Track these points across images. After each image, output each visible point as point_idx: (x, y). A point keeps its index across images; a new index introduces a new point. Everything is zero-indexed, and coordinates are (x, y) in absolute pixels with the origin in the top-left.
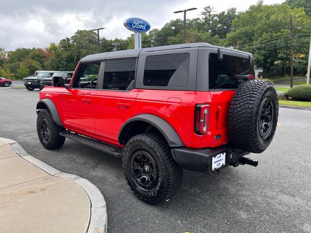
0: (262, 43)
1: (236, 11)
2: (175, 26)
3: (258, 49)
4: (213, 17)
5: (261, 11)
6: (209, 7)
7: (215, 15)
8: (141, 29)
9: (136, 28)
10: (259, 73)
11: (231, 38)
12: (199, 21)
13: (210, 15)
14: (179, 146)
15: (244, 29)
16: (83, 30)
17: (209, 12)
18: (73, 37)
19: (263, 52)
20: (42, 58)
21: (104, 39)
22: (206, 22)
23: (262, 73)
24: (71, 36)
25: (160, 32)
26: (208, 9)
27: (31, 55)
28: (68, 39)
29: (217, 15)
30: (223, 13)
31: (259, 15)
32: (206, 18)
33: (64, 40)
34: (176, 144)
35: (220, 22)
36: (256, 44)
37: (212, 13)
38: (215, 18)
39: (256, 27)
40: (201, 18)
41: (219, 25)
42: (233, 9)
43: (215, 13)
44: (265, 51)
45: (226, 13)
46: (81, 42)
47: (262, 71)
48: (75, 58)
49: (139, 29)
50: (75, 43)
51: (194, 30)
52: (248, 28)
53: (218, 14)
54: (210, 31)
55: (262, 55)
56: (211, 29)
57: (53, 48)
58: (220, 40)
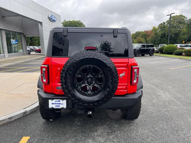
20: (146, 36)
24: (166, 21)
27: (141, 35)
28: (164, 23)
33: (161, 24)
48: (167, 34)
50: (168, 25)
57: (154, 29)
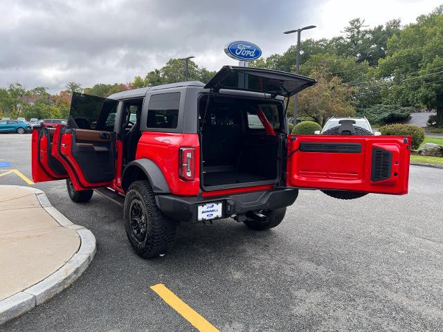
0: (432, 72)
1: (400, 24)
2: (303, 49)
3: (427, 81)
4: (364, 35)
5: (434, 24)
6: (358, 20)
7: (366, 32)
8: (249, 56)
9: (240, 55)
10: (430, 116)
11: (385, 64)
12: (342, 41)
13: (359, 32)
14: (164, 192)
15: (405, 52)
16: (177, 59)
17: (358, 28)
18: (164, 68)
19: (434, 85)
21: (204, 71)
22: (353, 41)
23: (435, 116)
25: (282, 58)
26: (355, 24)
28: (158, 72)
29: (370, 32)
30: (380, 27)
31: (430, 30)
32: (353, 37)
33: (152, 73)
34: (159, 189)
35: (374, 41)
36: (423, 73)
37: (362, 29)
38: (368, 36)
39: (425, 48)
40: (344, 37)
41: (373, 46)
42: (395, 21)
43: (368, 29)
44: (437, 83)
45: (384, 28)
46: (174, 75)
47: (435, 114)
49: (245, 57)
50: (166, 77)
51: (331, 54)
52: (412, 50)
53: (373, 29)
54: (358, 55)
55: (433, 90)
56: (361, 52)
57: (139, 83)
58: (370, 68)
